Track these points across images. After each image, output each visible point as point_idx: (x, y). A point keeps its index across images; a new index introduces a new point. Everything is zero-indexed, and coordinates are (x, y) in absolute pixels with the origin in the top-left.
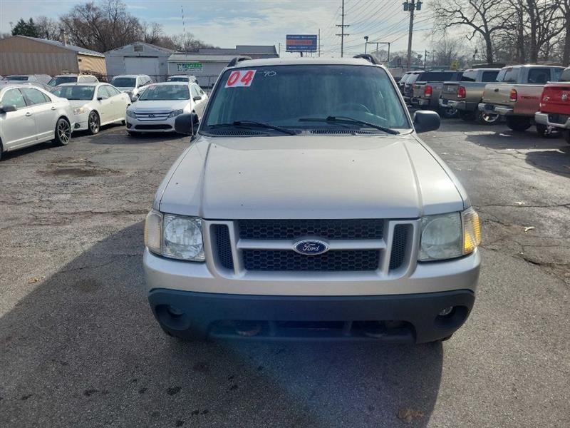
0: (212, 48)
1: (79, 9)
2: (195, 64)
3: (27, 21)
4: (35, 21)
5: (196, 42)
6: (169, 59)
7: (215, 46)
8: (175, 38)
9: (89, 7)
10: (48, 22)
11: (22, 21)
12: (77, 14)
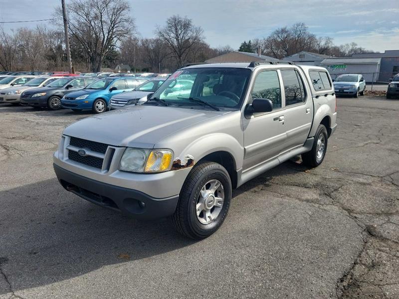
0: (373, 53)
1: (277, 33)
2: (340, 65)
3: (247, 42)
4: (252, 42)
5: (358, 49)
6: (322, 62)
7: (375, 51)
8: (342, 47)
9: (283, 31)
10: (259, 42)
11: (245, 42)
12: (275, 36)
